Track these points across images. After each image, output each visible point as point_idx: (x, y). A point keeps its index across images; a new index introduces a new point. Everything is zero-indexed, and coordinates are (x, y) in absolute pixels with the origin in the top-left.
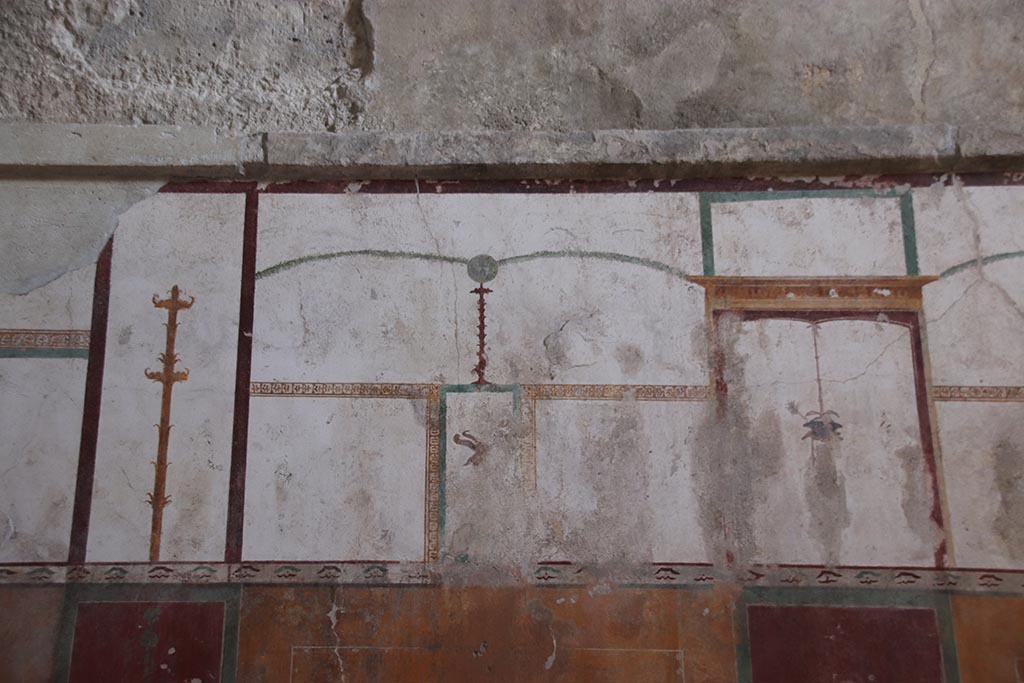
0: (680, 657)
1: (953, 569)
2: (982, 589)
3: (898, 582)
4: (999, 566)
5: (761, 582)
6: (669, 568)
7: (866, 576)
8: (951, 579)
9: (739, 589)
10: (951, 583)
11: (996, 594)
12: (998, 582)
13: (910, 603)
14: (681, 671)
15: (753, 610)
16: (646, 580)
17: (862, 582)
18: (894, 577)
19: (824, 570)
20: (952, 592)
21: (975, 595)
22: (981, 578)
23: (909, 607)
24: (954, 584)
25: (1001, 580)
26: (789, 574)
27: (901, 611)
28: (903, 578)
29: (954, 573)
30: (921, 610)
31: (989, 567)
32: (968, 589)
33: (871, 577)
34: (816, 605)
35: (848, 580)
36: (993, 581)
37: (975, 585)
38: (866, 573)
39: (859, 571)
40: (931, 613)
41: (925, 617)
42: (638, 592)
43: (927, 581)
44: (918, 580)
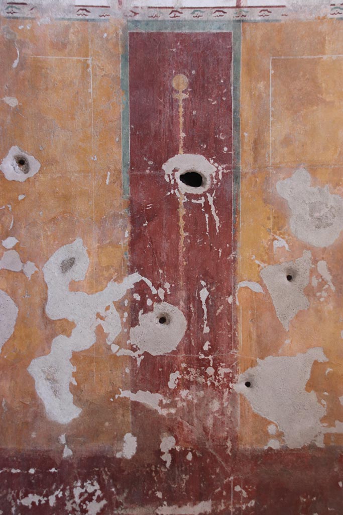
0: (89, 62)
1: (245, 7)
2: (259, 18)
3: (214, 16)
4: (271, 4)
5: (137, 18)
6: (85, 8)
7: (196, 13)
8: (244, 13)
9: (124, 21)
10: (243, 15)
11: (267, 21)
12: (269, 14)
13: (219, 28)
14: (90, 70)
15: (132, 34)
16: (71, 16)
17: (194, 17)
18: (212, 13)
19: (173, 10)
20: (243, 21)
21: (255, 22)
22: (260, 12)
23: (219, 31)
24: (245, 16)
25: (270, 12)
26: (153, 12)
27: (214, 34)
28: (217, 14)
29: (245, 9)
30: (225, 33)
31: (265, 5)
32: (252, 19)
33: (199, 14)
34: (167, 31)
35: (186, 15)
36: (266, 13)
37: (256, 16)
38: (197, 11)
39: (193, 10)
40: (230, 34)
41: (226, 36)
42: (66, 23)
43: (231, 15)
44: (225, 14)
